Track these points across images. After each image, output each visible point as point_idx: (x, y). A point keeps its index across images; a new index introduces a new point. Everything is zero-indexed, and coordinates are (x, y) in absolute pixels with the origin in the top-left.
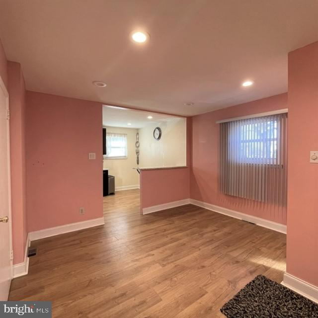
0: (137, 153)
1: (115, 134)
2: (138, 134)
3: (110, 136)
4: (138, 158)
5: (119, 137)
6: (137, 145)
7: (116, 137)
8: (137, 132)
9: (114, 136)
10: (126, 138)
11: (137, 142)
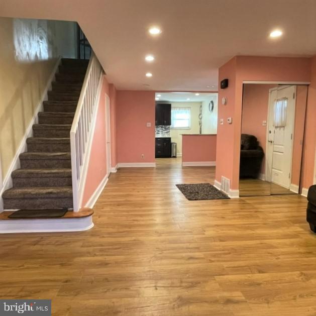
0: (200, 124)
1: (180, 108)
2: (201, 106)
3: (176, 110)
4: (201, 129)
5: (183, 111)
6: (200, 117)
7: (181, 111)
8: (201, 105)
9: (179, 109)
10: (189, 111)
11: (200, 115)
